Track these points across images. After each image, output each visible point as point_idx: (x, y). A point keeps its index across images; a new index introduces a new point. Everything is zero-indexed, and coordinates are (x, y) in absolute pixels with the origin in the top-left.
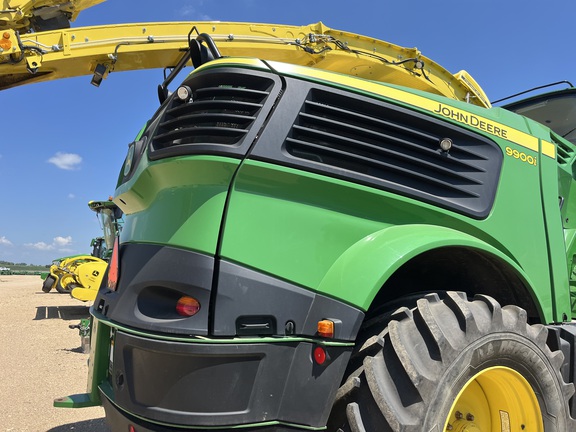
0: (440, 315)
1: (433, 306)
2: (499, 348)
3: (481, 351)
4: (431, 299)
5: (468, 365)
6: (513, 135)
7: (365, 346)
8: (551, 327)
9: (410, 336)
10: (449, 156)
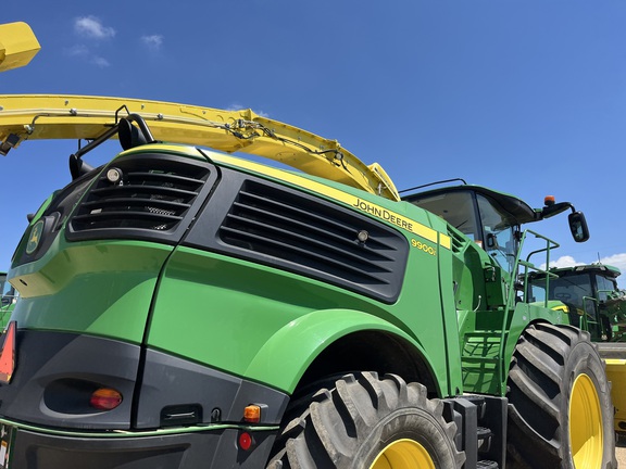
0: (356, 395)
1: (351, 385)
2: (404, 422)
3: (390, 426)
4: (348, 380)
5: (379, 440)
6: (418, 228)
7: (287, 429)
8: (446, 400)
9: (330, 416)
10: (365, 246)
